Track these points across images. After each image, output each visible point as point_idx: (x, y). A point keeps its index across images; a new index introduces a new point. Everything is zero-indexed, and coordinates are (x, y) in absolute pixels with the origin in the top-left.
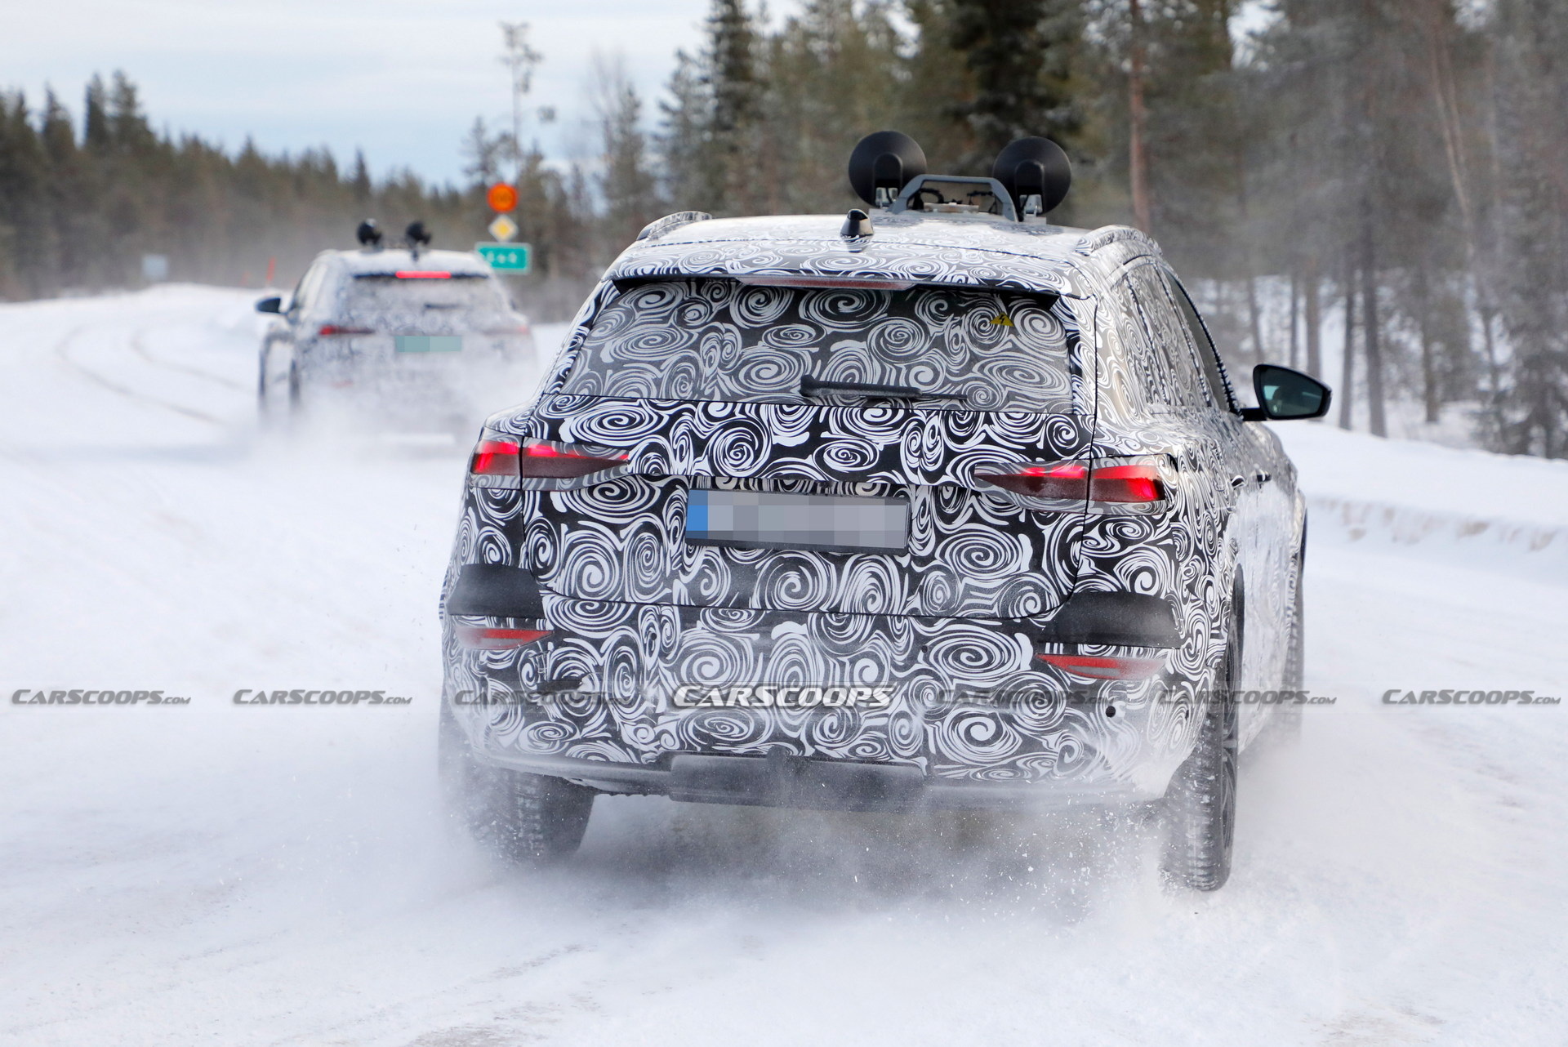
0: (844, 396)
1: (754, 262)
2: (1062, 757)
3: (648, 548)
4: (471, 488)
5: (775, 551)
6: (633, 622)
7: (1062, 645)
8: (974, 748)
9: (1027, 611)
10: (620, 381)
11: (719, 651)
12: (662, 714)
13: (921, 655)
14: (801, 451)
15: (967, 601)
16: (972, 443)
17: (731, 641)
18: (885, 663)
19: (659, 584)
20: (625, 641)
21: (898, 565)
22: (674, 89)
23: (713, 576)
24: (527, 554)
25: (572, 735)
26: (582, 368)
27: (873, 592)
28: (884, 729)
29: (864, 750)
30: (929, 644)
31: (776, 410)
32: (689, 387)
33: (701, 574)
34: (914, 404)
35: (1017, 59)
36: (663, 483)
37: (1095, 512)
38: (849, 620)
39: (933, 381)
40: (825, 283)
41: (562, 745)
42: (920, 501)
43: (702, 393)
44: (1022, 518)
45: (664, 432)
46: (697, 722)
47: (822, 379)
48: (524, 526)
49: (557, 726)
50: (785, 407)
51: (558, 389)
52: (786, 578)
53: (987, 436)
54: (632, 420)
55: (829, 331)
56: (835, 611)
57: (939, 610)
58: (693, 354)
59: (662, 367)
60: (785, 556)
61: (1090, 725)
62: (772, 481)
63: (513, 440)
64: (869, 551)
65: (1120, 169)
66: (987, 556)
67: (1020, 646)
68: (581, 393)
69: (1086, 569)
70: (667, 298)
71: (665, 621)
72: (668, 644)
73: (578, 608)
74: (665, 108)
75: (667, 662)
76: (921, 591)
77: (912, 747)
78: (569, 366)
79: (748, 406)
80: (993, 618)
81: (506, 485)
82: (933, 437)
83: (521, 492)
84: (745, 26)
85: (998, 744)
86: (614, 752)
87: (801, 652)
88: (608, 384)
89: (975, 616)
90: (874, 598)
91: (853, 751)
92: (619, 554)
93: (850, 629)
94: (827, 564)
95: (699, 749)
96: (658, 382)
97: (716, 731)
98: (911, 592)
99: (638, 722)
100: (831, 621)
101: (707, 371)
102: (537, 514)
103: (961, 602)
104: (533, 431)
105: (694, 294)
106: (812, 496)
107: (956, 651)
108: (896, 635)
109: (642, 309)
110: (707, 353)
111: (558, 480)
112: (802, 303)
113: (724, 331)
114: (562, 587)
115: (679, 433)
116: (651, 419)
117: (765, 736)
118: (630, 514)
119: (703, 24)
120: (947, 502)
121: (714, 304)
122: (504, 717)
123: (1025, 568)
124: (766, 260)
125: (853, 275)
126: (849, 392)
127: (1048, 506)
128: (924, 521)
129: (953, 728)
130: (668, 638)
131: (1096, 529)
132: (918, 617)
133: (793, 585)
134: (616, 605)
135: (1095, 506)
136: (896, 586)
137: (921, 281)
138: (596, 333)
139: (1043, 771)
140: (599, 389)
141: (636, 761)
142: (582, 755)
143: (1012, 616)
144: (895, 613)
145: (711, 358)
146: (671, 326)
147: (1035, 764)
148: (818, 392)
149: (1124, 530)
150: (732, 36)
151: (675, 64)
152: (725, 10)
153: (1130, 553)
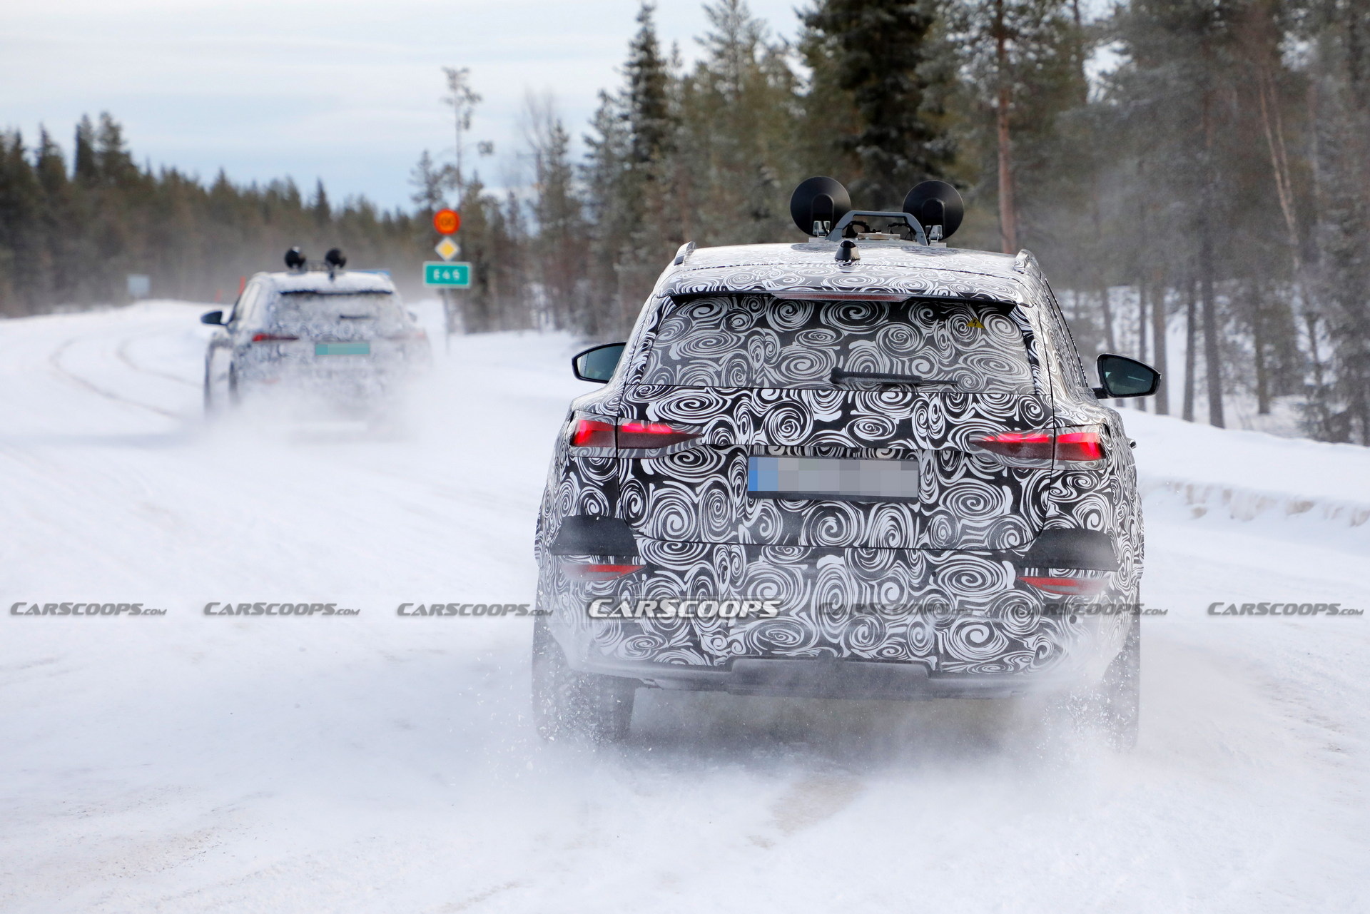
0: (864, 383)
1: (784, 281)
2: (1037, 654)
3: (718, 501)
4: (573, 457)
5: (816, 502)
6: (709, 557)
7: (1037, 569)
8: (972, 649)
9: (1010, 544)
10: (688, 373)
11: (777, 578)
12: (732, 627)
13: (931, 579)
14: (837, 425)
15: (965, 537)
16: (966, 417)
17: (786, 570)
18: (904, 585)
19: (727, 528)
20: (703, 572)
21: (912, 511)
22: (597, 125)
23: (769, 521)
24: (622, 506)
25: (661, 645)
26: (655, 364)
27: (893, 532)
28: (903, 635)
29: (888, 652)
30: (937, 570)
31: (814, 394)
32: (744, 377)
33: (760, 520)
34: (918, 388)
35: (899, 97)
36: (727, 451)
37: (1059, 468)
38: (876, 554)
39: (931, 371)
40: (841, 297)
41: (653, 652)
42: (926, 462)
43: (754, 382)
44: (1005, 474)
45: (729, 412)
46: (760, 632)
47: (846, 370)
48: (619, 486)
49: (650, 638)
50: (820, 392)
51: (638, 380)
52: (825, 522)
53: (976, 411)
54: (703, 403)
55: (846, 333)
56: (865, 546)
57: (944, 545)
58: (743, 352)
59: (720, 363)
60: (825, 505)
61: (1058, 630)
62: (812, 449)
63: (609, 419)
64: (888, 500)
65: (990, 194)
66: (979, 503)
67: (1005, 569)
68: (658, 383)
69: (1052, 511)
70: (716, 310)
71: (734, 556)
72: (736, 574)
73: (665, 548)
74: (589, 141)
75: (736, 587)
76: (929, 530)
77: (926, 648)
78: (645, 362)
79: (792, 392)
80: (985, 549)
81: (604, 454)
82: (936, 413)
83: (617, 459)
84: (661, 70)
85: (991, 645)
86: (694, 658)
87: (840, 578)
88: (679, 376)
89: (971, 549)
90: (894, 536)
91: (880, 653)
92: (696, 506)
93: (877, 560)
94: (857, 511)
95: (761, 653)
96: (719, 374)
97: (775, 639)
98: (922, 531)
99: (714, 634)
100: (863, 553)
101: (756, 365)
102: (630, 477)
103: (960, 538)
104: (625, 413)
105: (736, 307)
106: (843, 461)
107: (958, 575)
108: (912, 564)
109: (697, 318)
110: (754, 352)
111: (646, 450)
112: (822, 312)
113: (764, 334)
114: (651, 532)
115: (741, 412)
116: (718, 402)
117: (813, 642)
118: (703, 475)
119: (622, 68)
120: (947, 463)
121: (754, 314)
122: (607, 631)
123: (1007, 511)
124: (793, 280)
125: (863, 290)
126: (870, 380)
127: (1024, 464)
128: (929, 477)
129: (957, 634)
130: (737, 569)
131: (1060, 480)
132: (929, 550)
133: (831, 527)
134: (695, 545)
135: (1060, 463)
136: (910, 527)
137: (915, 294)
138: (662, 337)
139: (1022, 665)
140: (672, 380)
141: (709, 664)
142: (667, 660)
143: (999, 548)
144: (910, 547)
145: (757, 355)
146: (722, 331)
147: (1017, 660)
148: (846, 380)
149: (1080, 482)
150: (648, 78)
151: (598, 103)
152: (642, 55)
153: (1084, 499)
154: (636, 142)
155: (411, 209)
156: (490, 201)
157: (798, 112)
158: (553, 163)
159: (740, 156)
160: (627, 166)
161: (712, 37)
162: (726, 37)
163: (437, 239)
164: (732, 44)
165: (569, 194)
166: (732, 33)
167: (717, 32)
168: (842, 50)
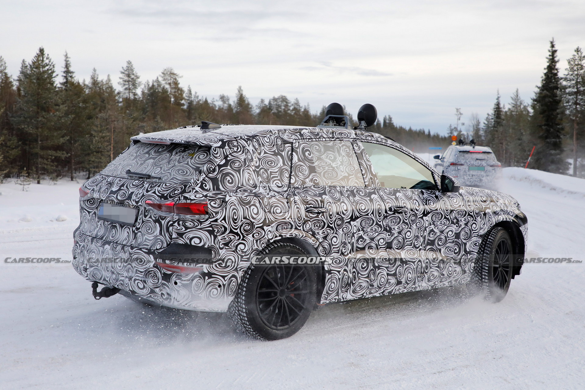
0: (135, 177)
3: (93, 219)
5: (112, 223)
8: (140, 290)
9: (156, 248)
11: (96, 252)
14: (115, 193)
15: (144, 243)
16: (150, 193)
19: (93, 230)
21: (132, 229)
22: (486, 120)
29: (120, 287)
30: (132, 255)
33: (100, 228)
35: (552, 116)
37: (176, 218)
42: (141, 210)
43: (113, 174)
44: (157, 218)
50: (121, 179)
52: (113, 231)
53: (155, 191)
57: (137, 245)
60: (114, 224)
61: (169, 286)
65: (571, 137)
66: (149, 229)
69: (174, 236)
72: (89, 248)
73: (79, 235)
74: (484, 123)
76: (136, 238)
77: (128, 287)
79: (116, 178)
80: (147, 249)
82: (143, 190)
84: (501, 109)
89: (144, 248)
92: (89, 220)
93: (117, 249)
94: (120, 228)
100: (114, 246)
118: (93, 209)
119: (492, 109)
123: (158, 234)
126: (137, 175)
127: (163, 214)
128: (141, 217)
129: (134, 283)
130: (89, 246)
131: (177, 223)
132: (131, 247)
133: (113, 234)
134: (84, 235)
135: (176, 215)
136: (131, 236)
144: (127, 245)
147: (156, 297)
148: (131, 175)
149: (186, 224)
150: (498, 111)
151: (487, 116)
152: (497, 106)
153: (189, 232)
154: (494, 124)
155: (447, 136)
156: (463, 135)
157: (529, 119)
158: (477, 127)
159: (516, 127)
160: (492, 129)
161: (512, 103)
162: (515, 103)
163: (452, 141)
164: (516, 105)
165: (479, 134)
166: (516, 102)
167: (513, 102)
168: (540, 106)
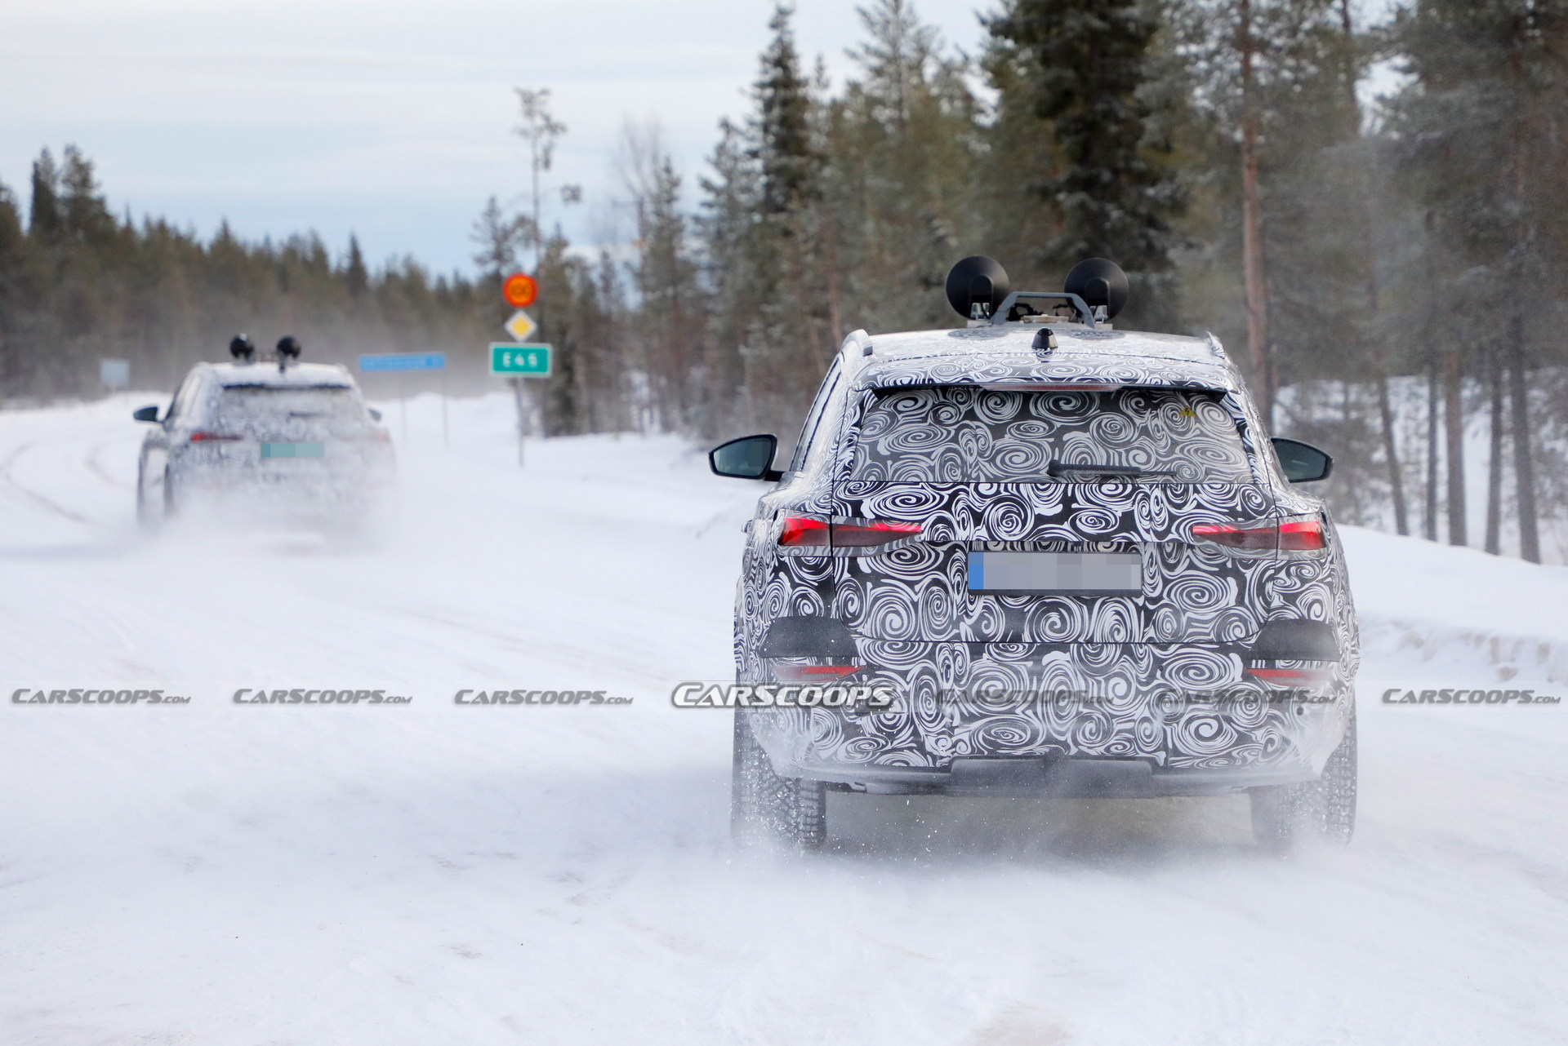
0: (1083, 476)
1: (991, 372)
2: (1266, 747)
3: (938, 599)
4: (782, 557)
5: (1039, 598)
6: (931, 656)
7: (1264, 661)
8: (1201, 743)
9: (1236, 637)
10: (900, 469)
11: (1001, 676)
12: (957, 727)
13: (1159, 673)
14: (1058, 519)
15: (1190, 630)
16: (1188, 508)
17: (1011, 668)
18: (1131, 680)
19: (948, 626)
20: (926, 671)
21: (1136, 605)
22: (717, 164)
23: (991, 618)
24: (838, 606)
25: (884, 746)
26: (864, 460)
27: (1117, 626)
28: (1131, 731)
29: (1116, 748)
30: (1164, 664)
31: (1032, 487)
32: (959, 472)
33: (982, 617)
34: (1138, 480)
36: (945, 547)
37: (1283, 558)
38: (1102, 649)
39: (1148, 462)
40: (1052, 387)
41: (874, 754)
42: (1148, 554)
43: (969, 477)
44: (1229, 565)
45: (947, 507)
46: (985, 731)
47: (1062, 462)
48: (835, 585)
49: (873, 740)
50: (1038, 485)
51: (847, 477)
52: (1049, 618)
53: (1199, 503)
54: (919, 500)
55: (1058, 425)
56: (1090, 641)
57: (1170, 638)
58: (954, 446)
59: (933, 457)
60: (1047, 601)
61: (1286, 722)
62: (1032, 544)
63: (822, 518)
64: (1111, 594)
66: (1203, 595)
67: (1232, 662)
68: (870, 479)
69: (1277, 602)
70: (920, 403)
71: (958, 655)
72: (960, 672)
73: (886, 647)
74: (707, 185)
75: (960, 686)
76: (1154, 624)
77: (1154, 744)
78: (852, 458)
79: (1009, 486)
80: (1211, 642)
81: (819, 552)
82: (1158, 504)
83: (832, 558)
84: (800, 92)
85: (1219, 739)
86: (916, 759)
87: (1066, 674)
88: (891, 472)
89: (1198, 642)
90: (1119, 631)
91: (1108, 749)
92: (915, 605)
93: (1103, 655)
94: (1080, 606)
95: (986, 753)
96: (932, 469)
97: (1000, 738)
98: (1146, 627)
99: (938, 734)
100: (1088, 650)
101: (970, 459)
102: (846, 575)
103: (1186, 631)
104: (839, 510)
105: (942, 399)
106: (1064, 555)
107: (1185, 669)
108: (1139, 658)
109: (902, 412)
110: (966, 445)
111: (863, 548)
112: (1031, 403)
113: (974, 427)
114: (869, 631)
115: (959, 508)
116: (934, 498)
117: (1040, 740)
118: (922, 572)
120: (1169, 555)
121: (961, 407)
122: (826, 736)
123: (1232, 603)
124: (1000, 372)
125: (1075, 380)
126: (1088, 472)
127: (1248, 555)
128: (1152, 570)
129: (1186, 728)
130: (961, 668)
131: (1284, 571)
132: (1154, 644)
133: (1054, 623)
134: (917, 644)
135: (1283, 554)
136: (1134, 621)
137: (1126, 384)
138: (867, 432)
139: (1250, 758)
140: (884, 476)
141: (931, 765)
142: (888, 762)
143: (1225, 640)
144: (1136, 641)
145: (970, 449)
146: (930, 424)
147: (1246, 754)
148: (1065, 473)
149: (1303, 571)
150: (785, 103)
151: (719, 136)
152: (776, 73)
153: (1307, 589)
154: (769, 187)
155: (472, 274)
156: (576, 264)
157: (981, 148)
158: (659, 214)
160: (757, 218)
161: (868, 49)
163: (507, 313)
165: (680, 254)
168: (1038, 67)
